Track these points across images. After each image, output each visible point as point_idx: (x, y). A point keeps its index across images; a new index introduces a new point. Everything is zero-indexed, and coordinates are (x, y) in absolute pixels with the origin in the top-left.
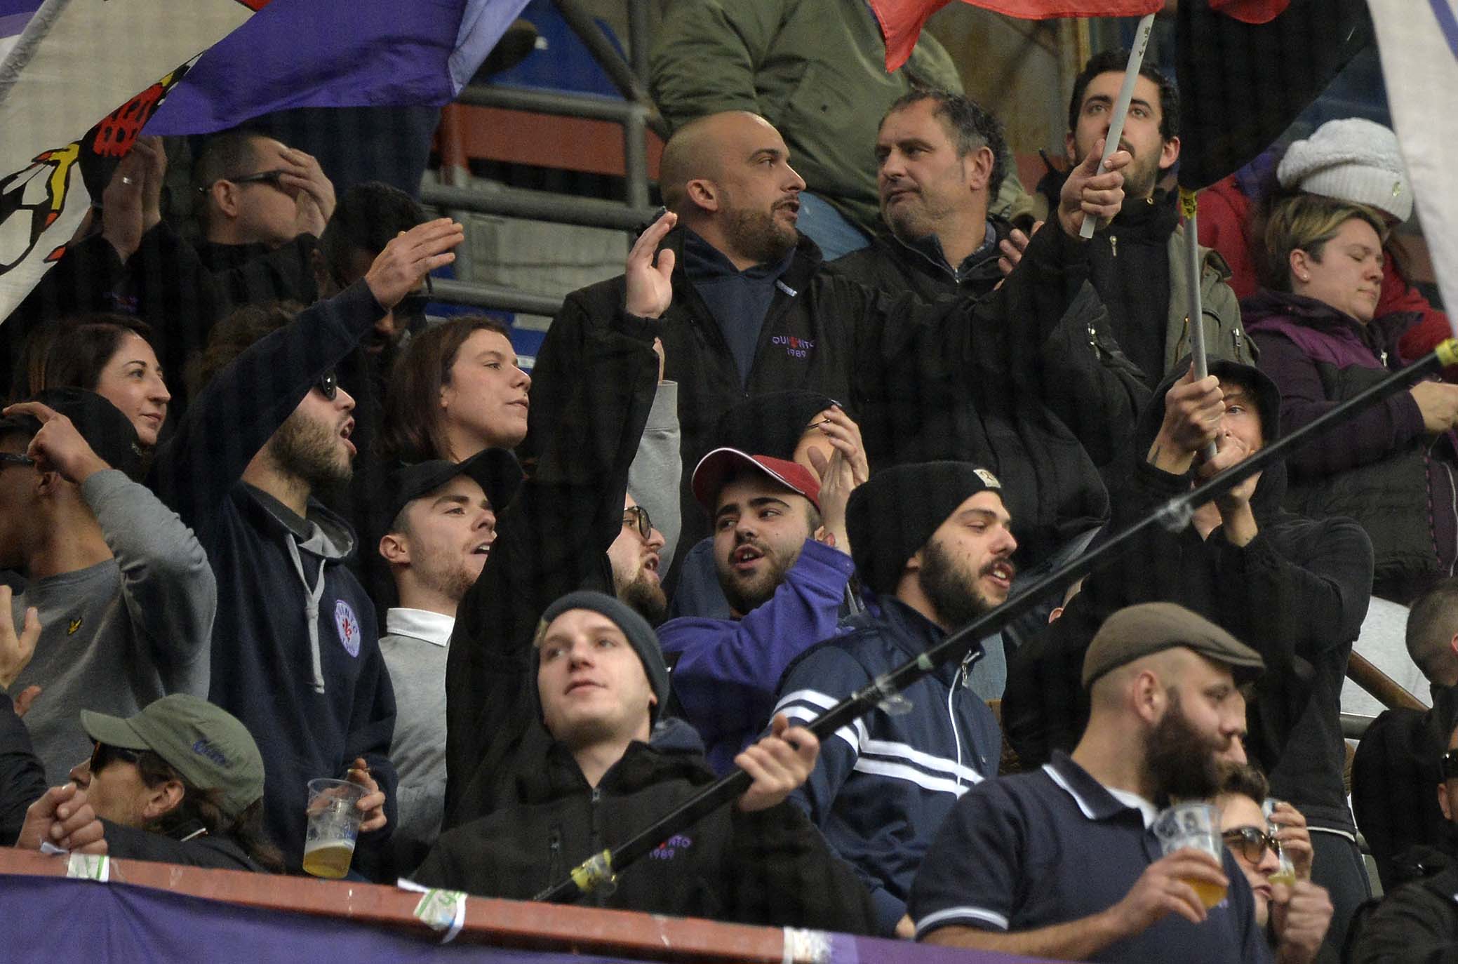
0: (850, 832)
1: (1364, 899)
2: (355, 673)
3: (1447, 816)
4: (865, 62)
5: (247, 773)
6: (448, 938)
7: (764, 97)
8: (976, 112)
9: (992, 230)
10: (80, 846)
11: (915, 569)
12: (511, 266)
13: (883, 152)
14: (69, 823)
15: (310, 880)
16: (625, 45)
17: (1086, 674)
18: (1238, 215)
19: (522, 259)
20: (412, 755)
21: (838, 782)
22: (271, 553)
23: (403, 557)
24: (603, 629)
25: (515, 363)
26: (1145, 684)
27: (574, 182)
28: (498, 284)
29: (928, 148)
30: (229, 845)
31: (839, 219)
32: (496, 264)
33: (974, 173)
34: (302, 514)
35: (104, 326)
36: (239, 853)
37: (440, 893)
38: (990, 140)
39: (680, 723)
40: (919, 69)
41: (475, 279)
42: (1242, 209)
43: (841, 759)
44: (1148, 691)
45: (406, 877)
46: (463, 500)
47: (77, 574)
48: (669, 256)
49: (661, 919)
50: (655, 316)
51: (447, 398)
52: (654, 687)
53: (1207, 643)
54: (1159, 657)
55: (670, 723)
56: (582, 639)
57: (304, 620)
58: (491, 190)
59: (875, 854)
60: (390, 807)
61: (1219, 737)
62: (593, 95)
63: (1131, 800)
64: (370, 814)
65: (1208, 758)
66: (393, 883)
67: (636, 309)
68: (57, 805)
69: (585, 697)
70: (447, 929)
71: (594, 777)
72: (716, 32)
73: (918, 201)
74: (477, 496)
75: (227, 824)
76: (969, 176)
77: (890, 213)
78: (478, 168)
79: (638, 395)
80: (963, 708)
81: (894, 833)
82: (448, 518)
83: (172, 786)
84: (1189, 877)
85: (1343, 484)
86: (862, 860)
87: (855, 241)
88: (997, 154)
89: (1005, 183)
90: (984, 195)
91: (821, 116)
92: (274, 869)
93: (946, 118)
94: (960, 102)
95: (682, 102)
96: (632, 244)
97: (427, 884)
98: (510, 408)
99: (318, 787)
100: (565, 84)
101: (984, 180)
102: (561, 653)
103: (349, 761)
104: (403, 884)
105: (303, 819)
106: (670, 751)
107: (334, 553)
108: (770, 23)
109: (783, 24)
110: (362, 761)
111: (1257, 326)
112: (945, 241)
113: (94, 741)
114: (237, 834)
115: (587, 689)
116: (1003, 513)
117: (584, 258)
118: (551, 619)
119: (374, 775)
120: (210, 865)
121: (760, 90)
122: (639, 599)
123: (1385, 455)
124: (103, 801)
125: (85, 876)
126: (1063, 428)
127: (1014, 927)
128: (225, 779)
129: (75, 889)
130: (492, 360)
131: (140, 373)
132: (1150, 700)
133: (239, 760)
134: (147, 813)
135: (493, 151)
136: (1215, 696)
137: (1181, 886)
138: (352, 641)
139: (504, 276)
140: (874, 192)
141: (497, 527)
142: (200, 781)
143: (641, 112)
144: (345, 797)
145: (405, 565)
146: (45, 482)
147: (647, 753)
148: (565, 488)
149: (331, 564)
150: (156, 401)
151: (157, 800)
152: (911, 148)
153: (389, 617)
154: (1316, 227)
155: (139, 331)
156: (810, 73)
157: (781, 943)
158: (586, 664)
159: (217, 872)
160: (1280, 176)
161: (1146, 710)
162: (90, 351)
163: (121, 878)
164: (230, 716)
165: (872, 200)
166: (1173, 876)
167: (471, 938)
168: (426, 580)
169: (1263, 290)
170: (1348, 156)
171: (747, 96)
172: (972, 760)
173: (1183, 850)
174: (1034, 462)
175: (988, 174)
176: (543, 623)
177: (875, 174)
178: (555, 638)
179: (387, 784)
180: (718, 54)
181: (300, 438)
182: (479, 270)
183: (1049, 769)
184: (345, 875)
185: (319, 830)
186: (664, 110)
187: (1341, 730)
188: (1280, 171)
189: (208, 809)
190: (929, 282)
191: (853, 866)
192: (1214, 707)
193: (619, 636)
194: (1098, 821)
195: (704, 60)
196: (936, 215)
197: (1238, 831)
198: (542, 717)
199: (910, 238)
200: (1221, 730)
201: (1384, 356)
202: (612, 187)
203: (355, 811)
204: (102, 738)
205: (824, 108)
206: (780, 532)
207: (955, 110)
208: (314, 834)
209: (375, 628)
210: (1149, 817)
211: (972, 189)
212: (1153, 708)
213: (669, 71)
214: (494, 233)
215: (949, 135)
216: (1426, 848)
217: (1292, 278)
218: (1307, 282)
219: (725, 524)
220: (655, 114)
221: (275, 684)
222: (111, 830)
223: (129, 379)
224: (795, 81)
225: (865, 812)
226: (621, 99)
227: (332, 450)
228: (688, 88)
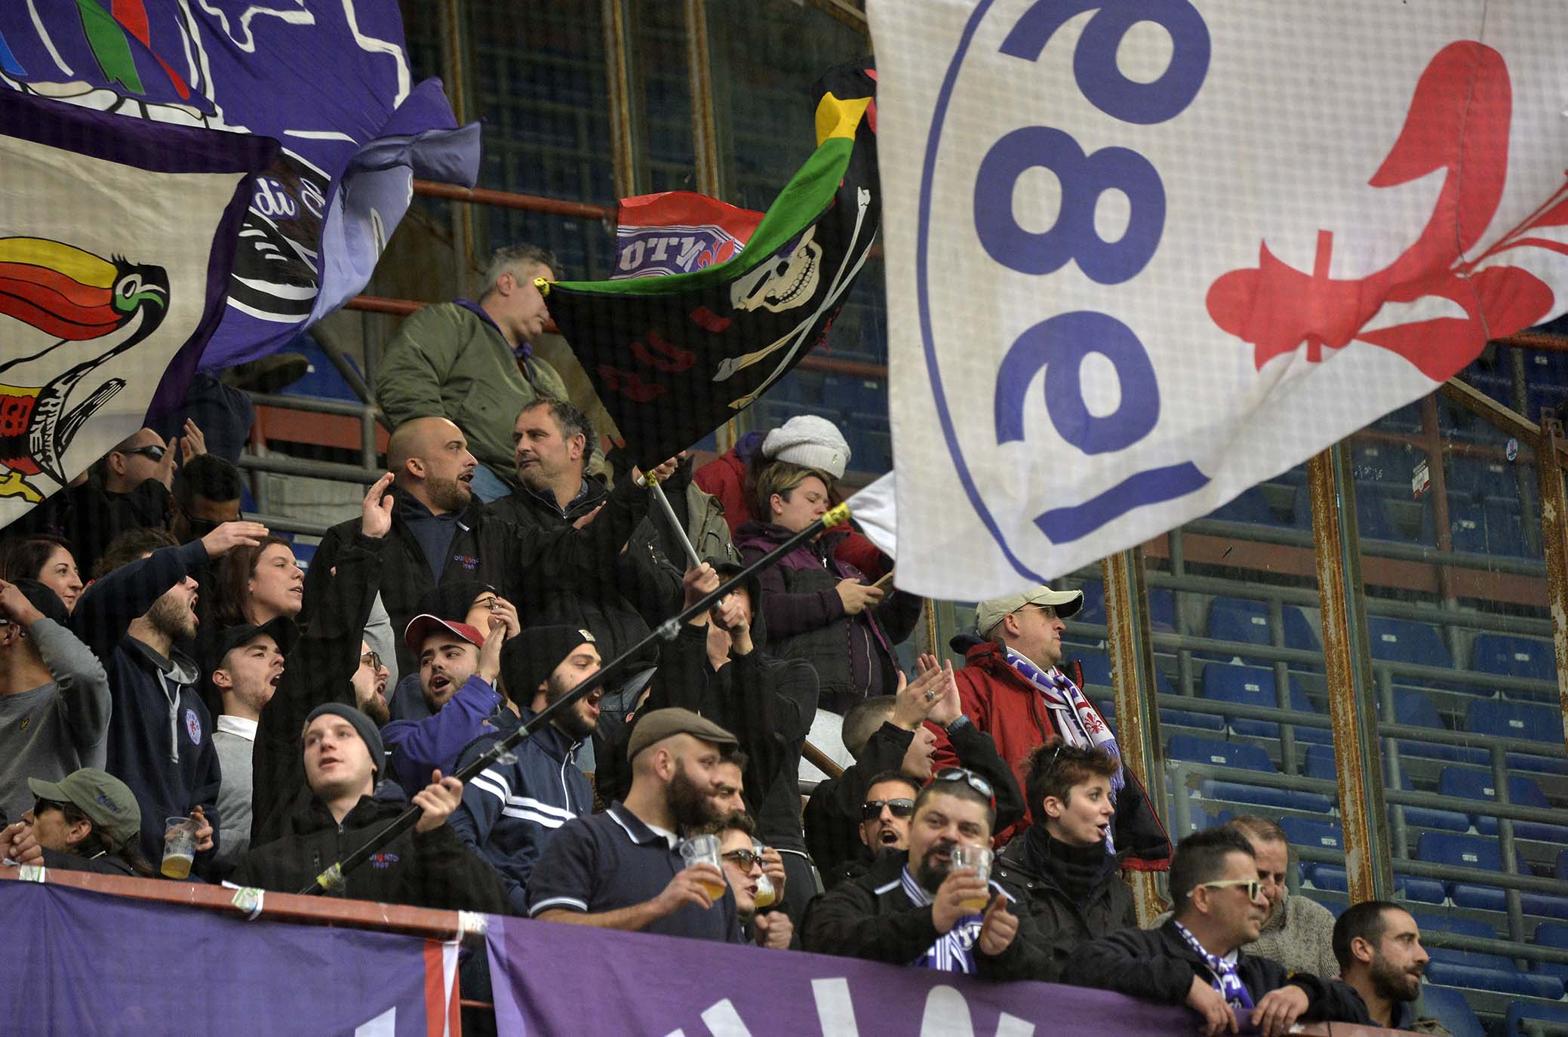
0: (499, 852)
1: (813, 894)
2: (198, 753)
3: (866, 843)
4: (508, 380)
5: (129, 816)
6: (253, 917)
7: (446, 402)
8: (574, 411)
9: (585, 485)
10: (27, 861)
11: (544, 691)
12: (292, 505)
13: (518, 437)
14: (21, 847)
15: (169, 882)
16: (362, 371)
17: (629, 753)
18: (737, 474)
19: (299, 501)
20: (232, 806)
21: (492, 821)
22: (147, 680)
23: (227, 684)
24: (342, 726)
25: (295, 564)
26: (662, 757)
27: (330, 454)
28: (284, 516)
29: (545, 434)
30: (120, 862)
31: (492, 477)
32: (283, 504)
33: (573, 449)
34: (166, 657)
35: (43, 542)
36: (126, 866)
37: (248, 890)
38: (584, 429)
39: (391, 783)
40: (541, 385)
41: (270, 513)
42: (740, 470)
43: (494, 806)
44: (664, 761)
45: (228, 880)
46: (264, 648)
47: (24, 694)
48: (390, 499)
49: (383, 906)
50: (380, 537)
51: (252, 586)
52: (375, 761)
53: (700, 731)
54: (669, 740)
55: (385, 783)
56: (329, 732)
57: (168, 721)
58: (280, 459)
59: (514, 865)
60: (215, 837)
61: (710, 787)
62: (340, 401)
63: (660, 832)
64: (203, 840)
65: (704, 801)
66: (220, 883)
67: (367, 532)
68: (13, 835)
69: (331, 769)
70: (252, 912)
71: (339, 819)
72: (417, 363)
73: (539, 467)
74: (272, 646)
75: (119, 848)
76: (570, 450)
77: (523, 474)
78: (271, 445)
79: (369, 585)
80: (570, 777)
81: (526, 854)
82: (255, 659)
83: (83, 824)
84: (701, 881)
85: (799, 641)
86: (508, 870)
87: (503, 491)
88: (587, 438)
89: (594, 454)
90: (579, 463)
91: (481, 413)
92: (146, 875)
93: (556, 416)
94: (565, 405)
95: (395, 406)
96: (366, 493)
97: (240, 884)
98: (291, 593)
99: (173, 823)
100: (324, 394)
101: (579, 453)
102: (317, 741)
103: (192, 808)
104: (225, 884)
105: (162, 842)
106: (384, 801)
107: (185, 680)
108: (450, 357)
109: (458, 357)
110: (200, 807)
111: (745, 543)
112: (556, 491)
113: (36, 797)
114: (124, 854)
115: (335, 764)
116: (597, 657)
117: (337, 501)
118: (311, 721)
119: (206, 816)
120: (109, 872)
121: (444, 398)
122: (371, 710)
123: (827, 623)
124: (42, 834)
125: (30, 879)
126: (630, 607)
127: (591, 910)
128: (117, 820)
129: (26, 886)
130: (280, 562)
131: (64, 571)
132: (666, 767)
133: (125, 808)
134: (68, 840)
135: (280, 434)
136: (706, 762)
137: (698, 886)
138: (196, 735)
139: (288, 511)
140: (513, 460)
141: (285, 665)
142: (101, 820)
143: (372, 411)
144: (188, 829)
145: (228, 689)
146: (8, 637)
147: (372, 803)
148: (325, 641)
149: (184, 687)
150: (74, 588)
151: (74, 832)
152: (534, 434)
153: (219, 720)
154: (787, 481)
155: (65, 545)
156: (475, 387)
157: (457, 921)
158: (331, 747)
159: (111, 877)
160: (763, 450)
161: (663, 773)
162: (35, 558)
163: (52, 880)
164: (118, 780)
165: (512, 465)
166: (693, 880)
167: (268, 918)
168: (240, 697)
169: (751, 520)
170: (806, 439)
171: (436, 401)
172: (574, 808)
173: (699, 864)
174: (611, 629)
175: (582, 450)
176: (307, 723)
177: (513, 449)
178: (312, 732)
179: (214, 822)
180: (419, 376)
181: (165, 608)
182: (273, 508)
183: (610, 812)
184: (186, 876)
185: (172, 848)
186: (385, 410)
187: (798, 790)
188: (764, 447)
189: (107, 838)
190: (548, 518)
191: (500, 872)
192: (706, 769)
193: (352, 730)
194: (641, 845)
195: (409, 380)
196: (550, 475)
197: (737, 852)
198: (308, 782)
199: (534, 488)
200: (712, 783)
201: (825, 560)
202: (353, 457)
203: (194, 838)
204: (40, 794)
205: (483, 409)
206: (460, 667)
207: (562, 411)
208: (169, 851)
209: (210, 727)
210: (672, 842)
211: (572, 459)
212: (667, 771)
213: (387, 387)
214: (281, 483)
215: (558, 426)
216: (851, 863)
217: (772, 513)
218: (780, 514)
219: (426, 662)
220: (380, 413)
221: (145, 761)
222: (46, 852)
223: (57, 575)
224: (465, 392)
225: (508, 840)
226: (361, 404)
227: (184, 617)
228: (399, 397)
